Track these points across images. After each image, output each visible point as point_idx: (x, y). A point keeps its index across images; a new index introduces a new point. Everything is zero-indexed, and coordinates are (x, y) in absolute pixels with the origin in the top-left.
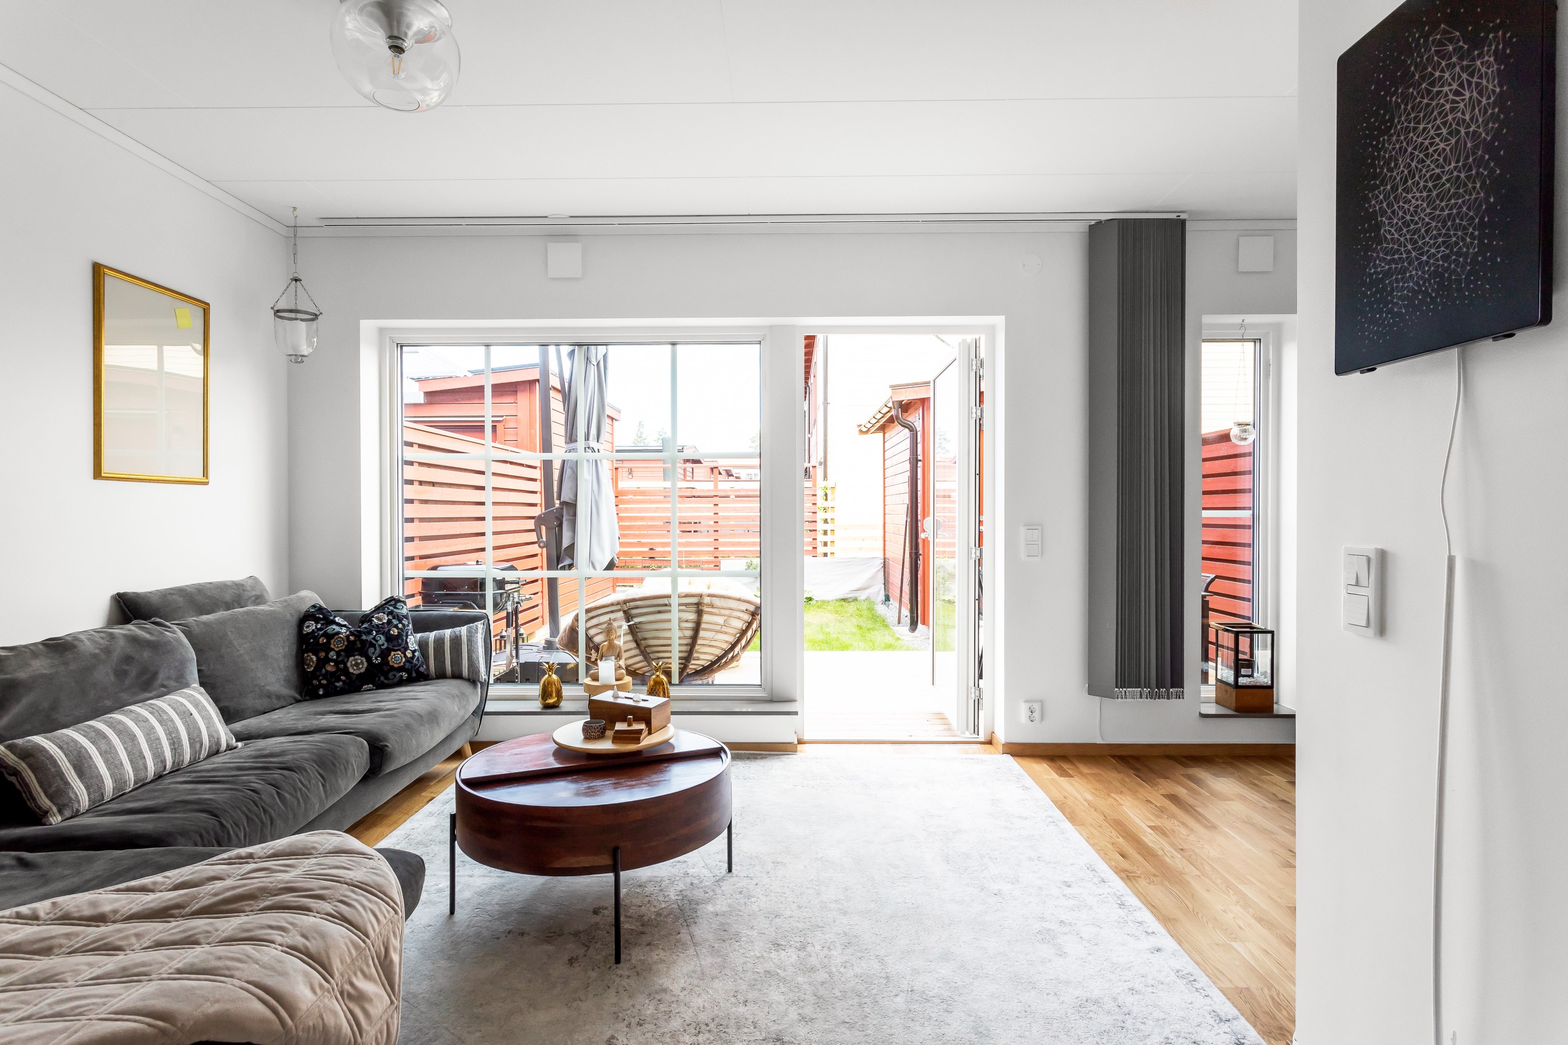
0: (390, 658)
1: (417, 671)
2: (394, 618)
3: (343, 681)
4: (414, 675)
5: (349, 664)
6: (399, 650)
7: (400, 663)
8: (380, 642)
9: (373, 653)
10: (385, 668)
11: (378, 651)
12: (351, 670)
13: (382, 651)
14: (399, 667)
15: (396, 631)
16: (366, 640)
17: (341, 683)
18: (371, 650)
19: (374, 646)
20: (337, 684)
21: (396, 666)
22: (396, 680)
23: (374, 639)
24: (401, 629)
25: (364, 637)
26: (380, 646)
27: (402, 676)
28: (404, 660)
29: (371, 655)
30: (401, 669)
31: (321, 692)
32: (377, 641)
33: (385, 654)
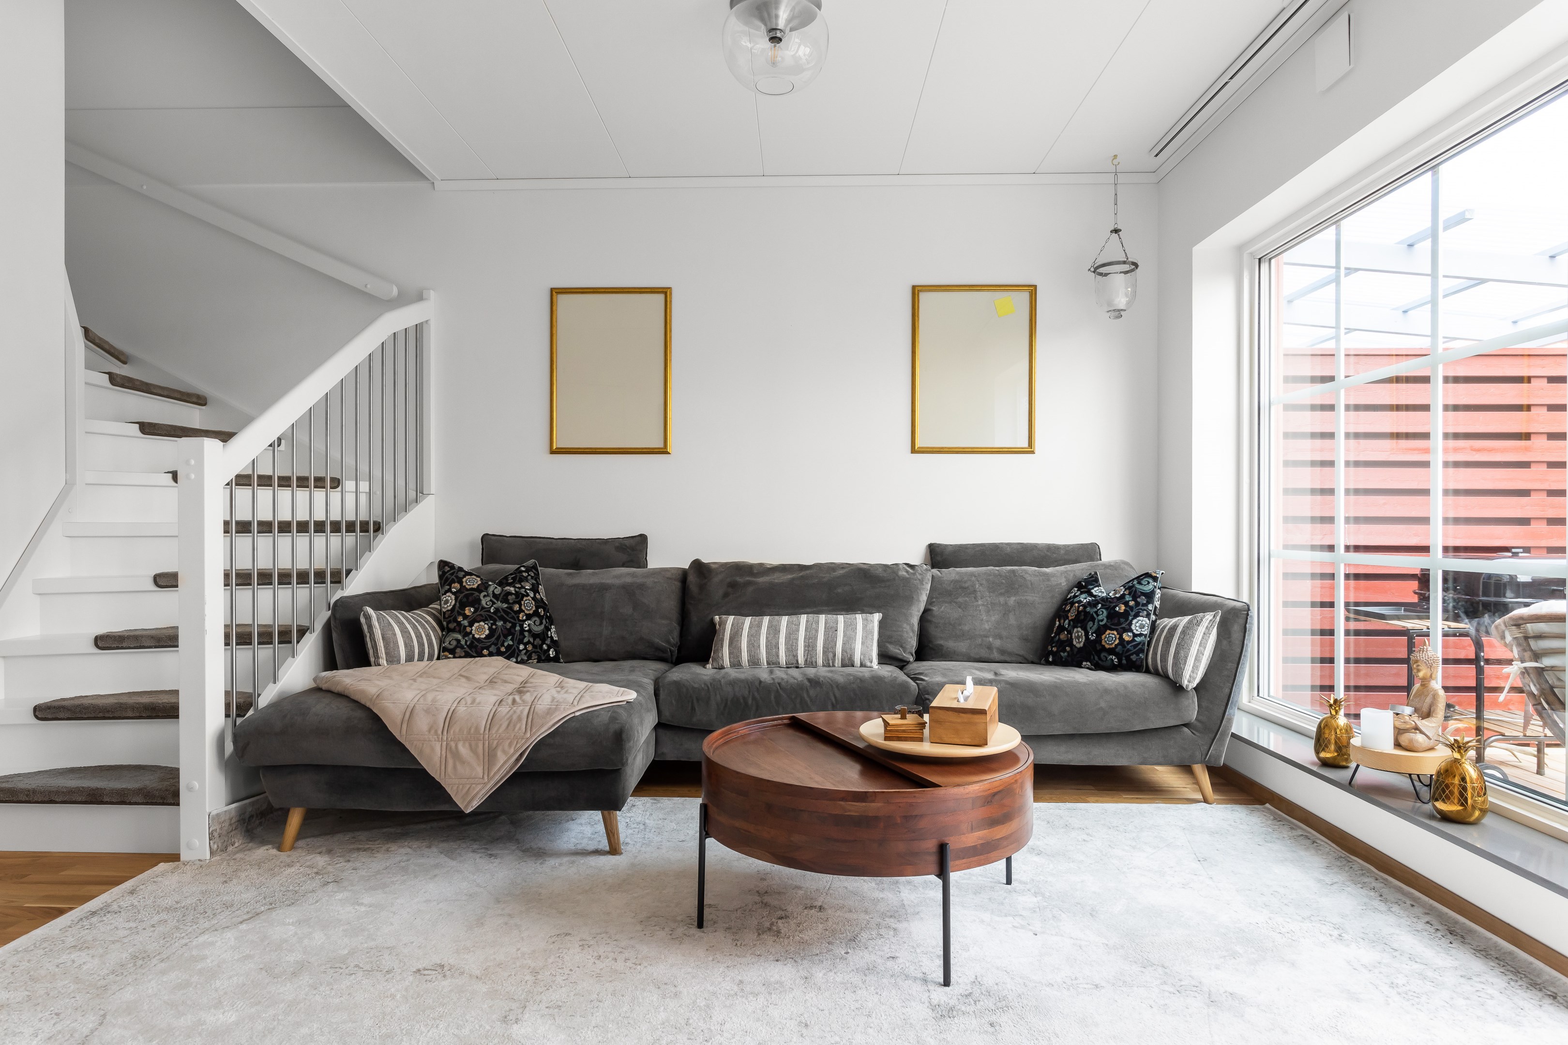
0: (1103, 637)
1: (1128, 658)
2: (1129, 594)
3: (1068, 652)
4: (1124, 662)
5: (1073, 635)
6: (1116, 630)
7: (1112, 644)
8: (1100, 617)
9: (1091, 628)
10: (1099, 647)
11: (1095, 627)
12: (1074, 643)
13: (1099, 627)
14: (1109, 648)
15: (1123, 607)
16: (1089, 612)
17: (1066, 654)
18: (1090, 624)
19: (1093, 619)
20: (1062, 654)
21: (1107, 646)
22: (1108, 663)
23: (1096, 612)
24: (1131, 608)
25: (1088, 609)
26: (1099, 621)
27: (1112, 660)
28: (1117, 642)
29: (1088, 629)
30: (1111, 651)
31: (1051, 659)
32: (1098, 615)
33: (1100, 631)
